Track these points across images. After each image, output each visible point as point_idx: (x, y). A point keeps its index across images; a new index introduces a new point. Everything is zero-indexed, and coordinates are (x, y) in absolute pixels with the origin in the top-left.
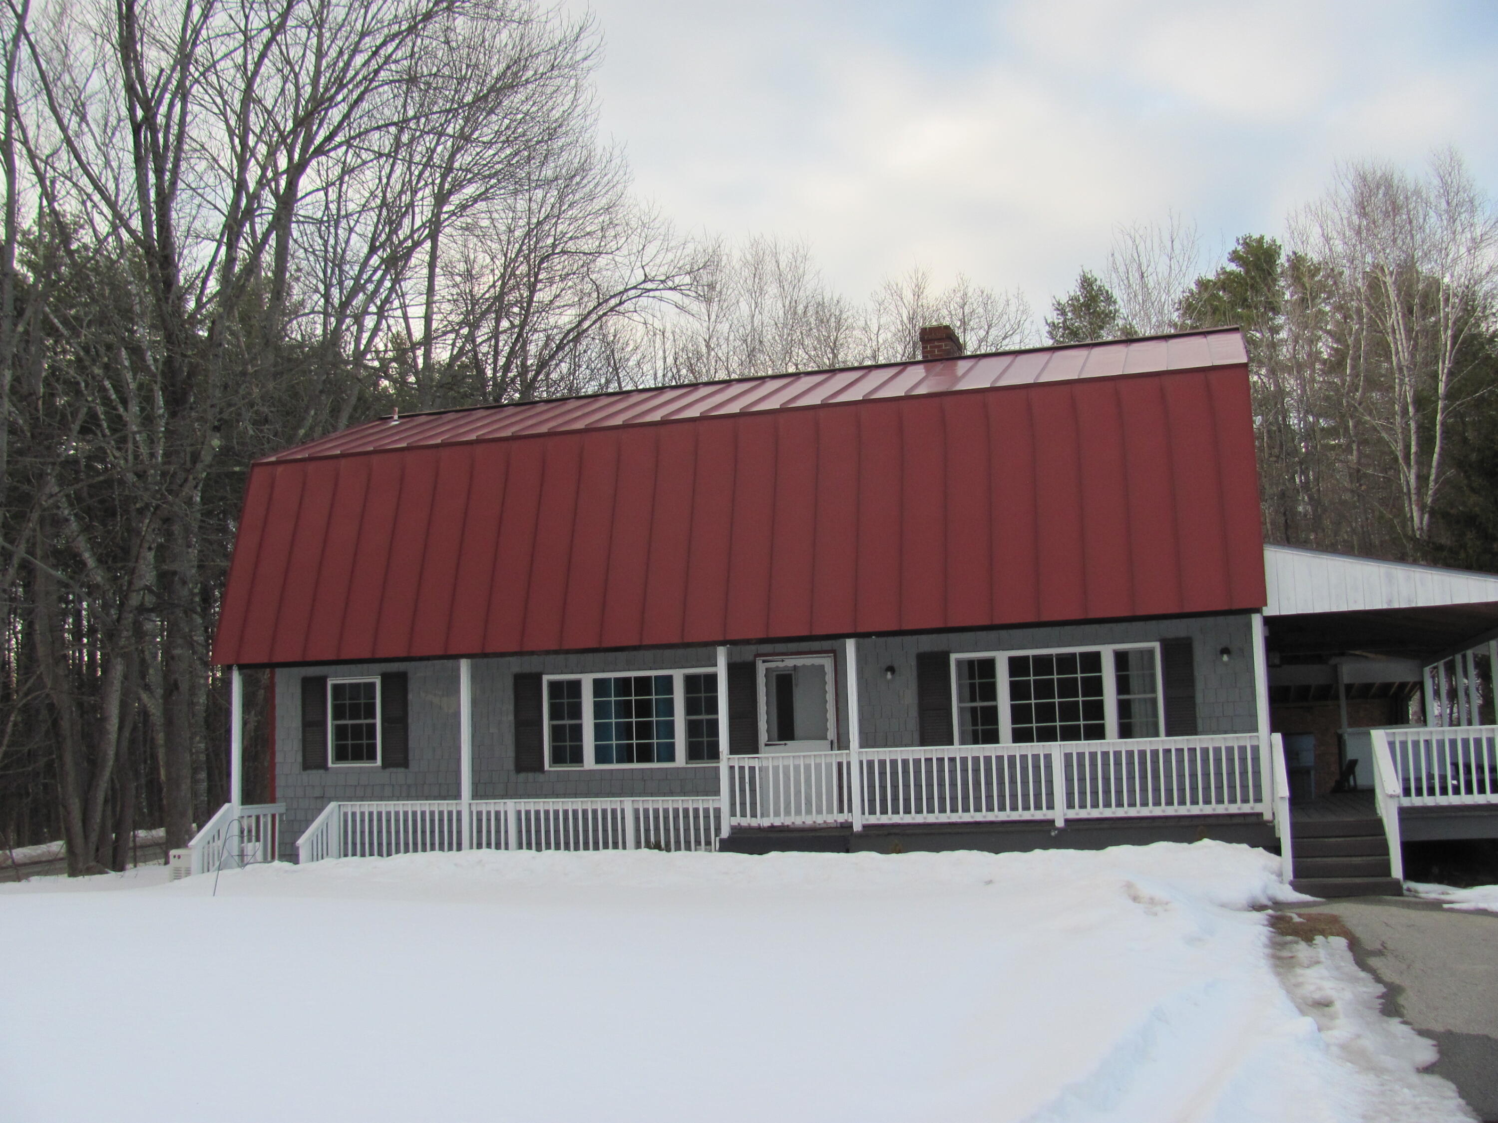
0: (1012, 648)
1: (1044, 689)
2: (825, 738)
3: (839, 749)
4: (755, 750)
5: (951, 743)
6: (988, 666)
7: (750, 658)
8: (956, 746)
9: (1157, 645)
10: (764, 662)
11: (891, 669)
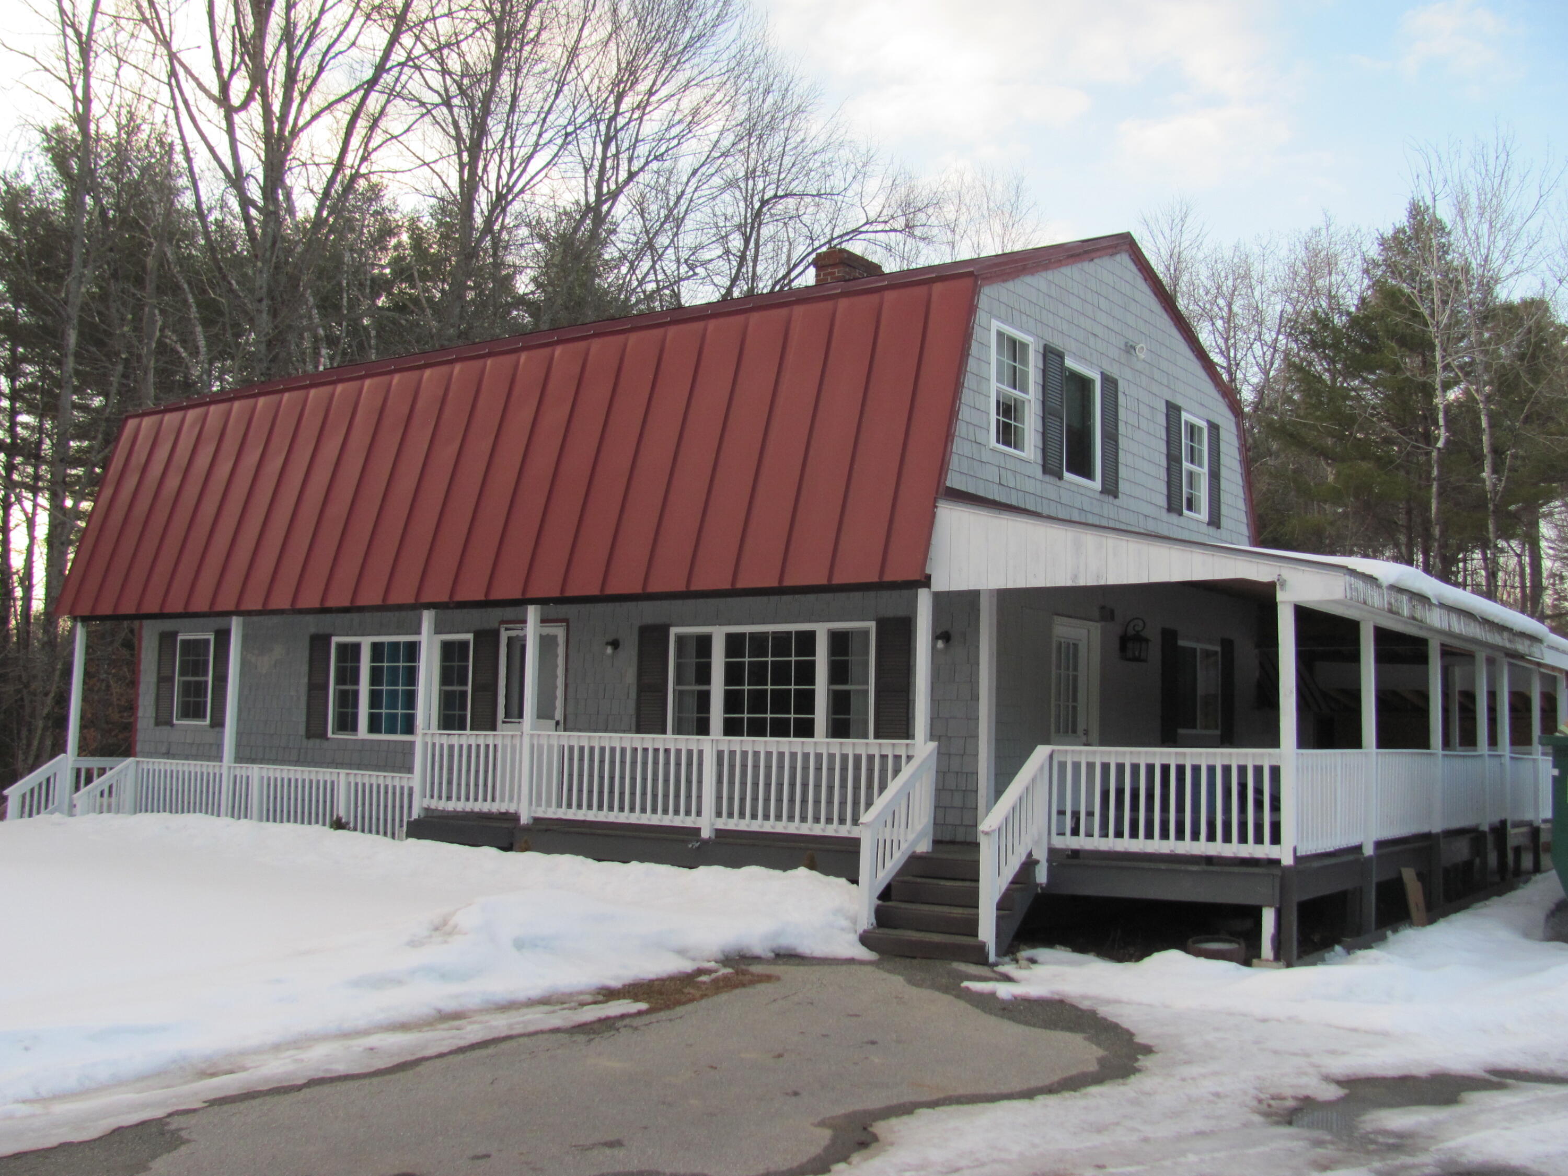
0: (729, 623)
1: (758, 673)
2: (552, 718)
3: (565, 730)
4: (493, 728)
5: (664, 732)
6: (704, 643)
7: (496, 625)
8: (669, 736)
9: (872, 625)
10: (507, 629)
11: (615, 644)
